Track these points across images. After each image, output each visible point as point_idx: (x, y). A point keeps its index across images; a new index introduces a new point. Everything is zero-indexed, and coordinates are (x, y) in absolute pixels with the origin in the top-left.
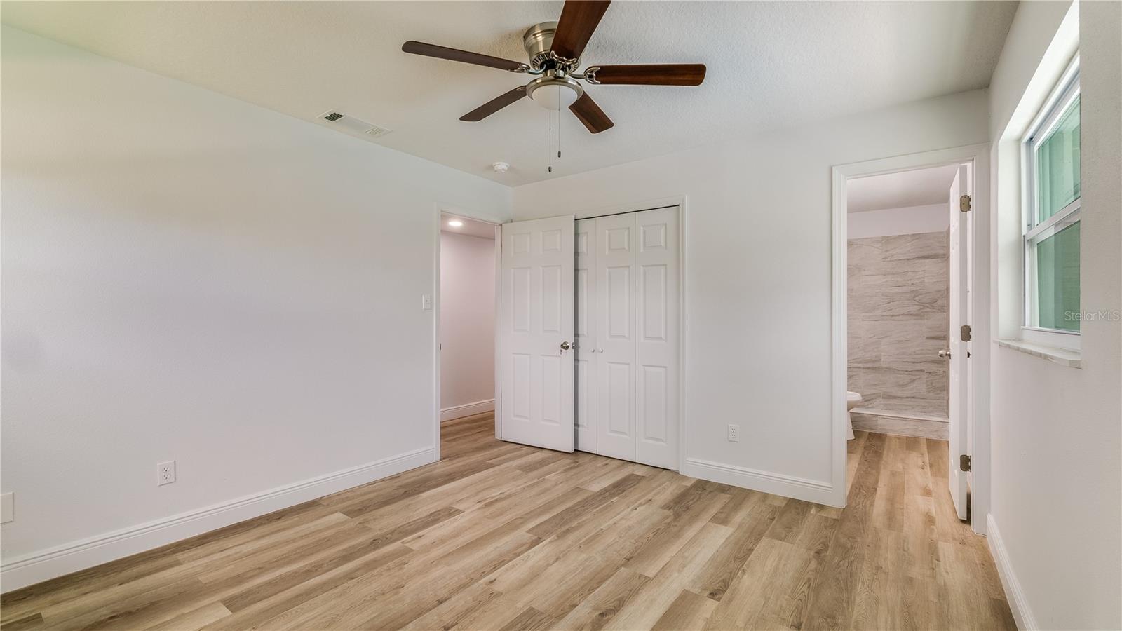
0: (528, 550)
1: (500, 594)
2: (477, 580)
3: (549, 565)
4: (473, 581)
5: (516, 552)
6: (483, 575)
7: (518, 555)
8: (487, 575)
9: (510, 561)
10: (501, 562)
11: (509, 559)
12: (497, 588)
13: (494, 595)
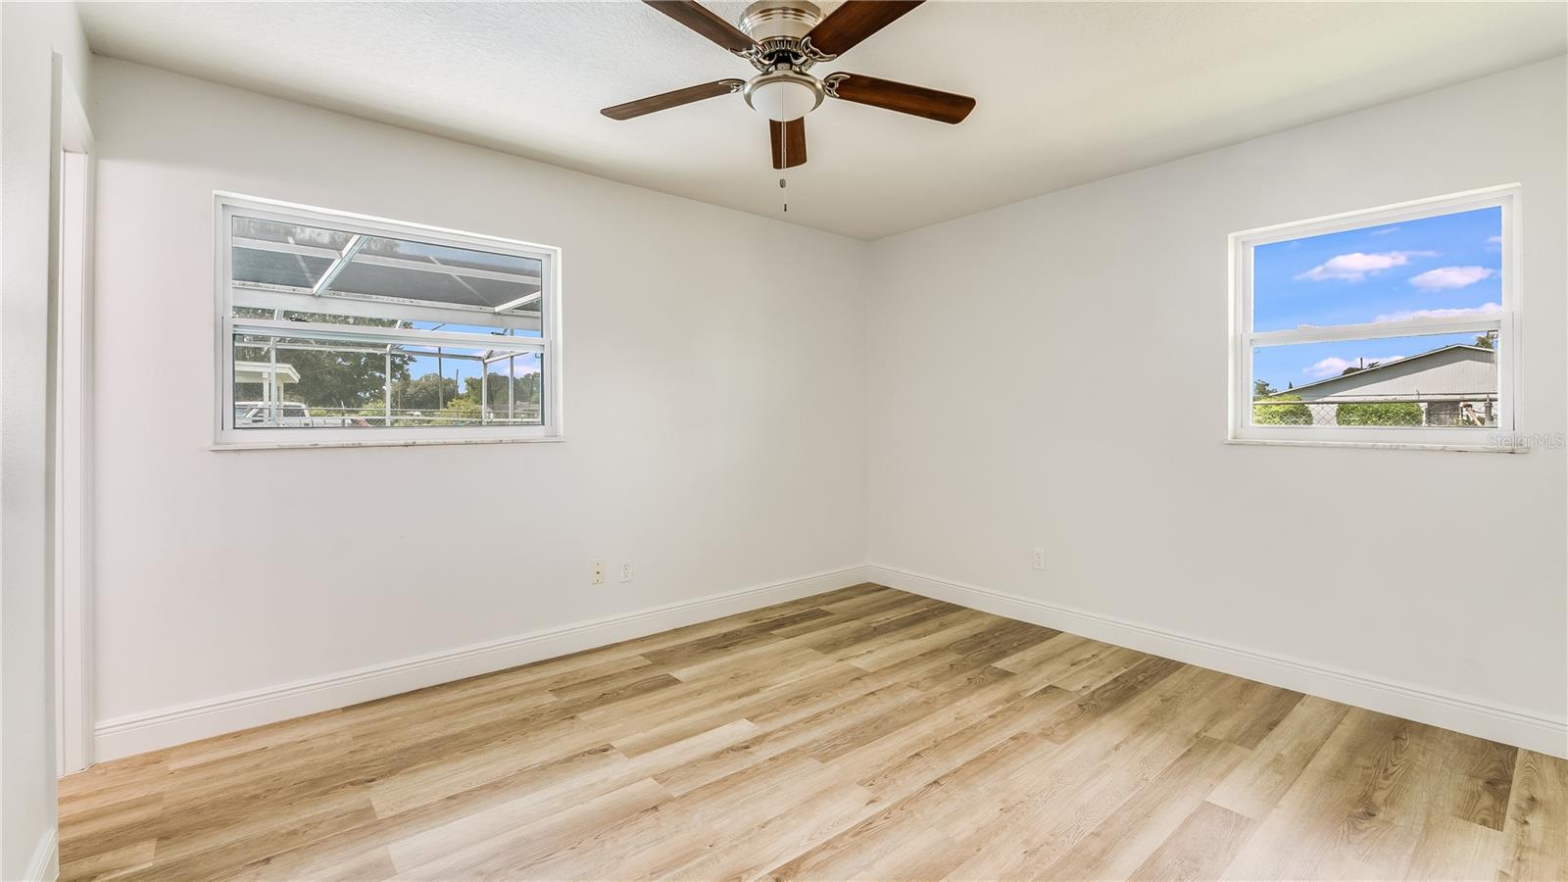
0: (808, 853)
1: (861, 783)
2: (894, 807)
3: (782, 816)
4: (900, 805)
5: (834, 852)
6: (886, 814)
7: (828, 843)
8: (881, 813)
9: (845, 833)
10: (859, 833)
11: (846, 837)
12: (864, 793)
13: (870, 782)
